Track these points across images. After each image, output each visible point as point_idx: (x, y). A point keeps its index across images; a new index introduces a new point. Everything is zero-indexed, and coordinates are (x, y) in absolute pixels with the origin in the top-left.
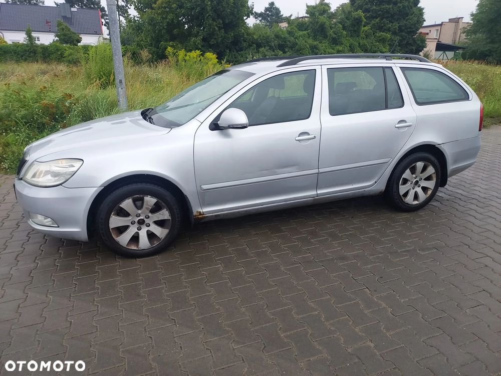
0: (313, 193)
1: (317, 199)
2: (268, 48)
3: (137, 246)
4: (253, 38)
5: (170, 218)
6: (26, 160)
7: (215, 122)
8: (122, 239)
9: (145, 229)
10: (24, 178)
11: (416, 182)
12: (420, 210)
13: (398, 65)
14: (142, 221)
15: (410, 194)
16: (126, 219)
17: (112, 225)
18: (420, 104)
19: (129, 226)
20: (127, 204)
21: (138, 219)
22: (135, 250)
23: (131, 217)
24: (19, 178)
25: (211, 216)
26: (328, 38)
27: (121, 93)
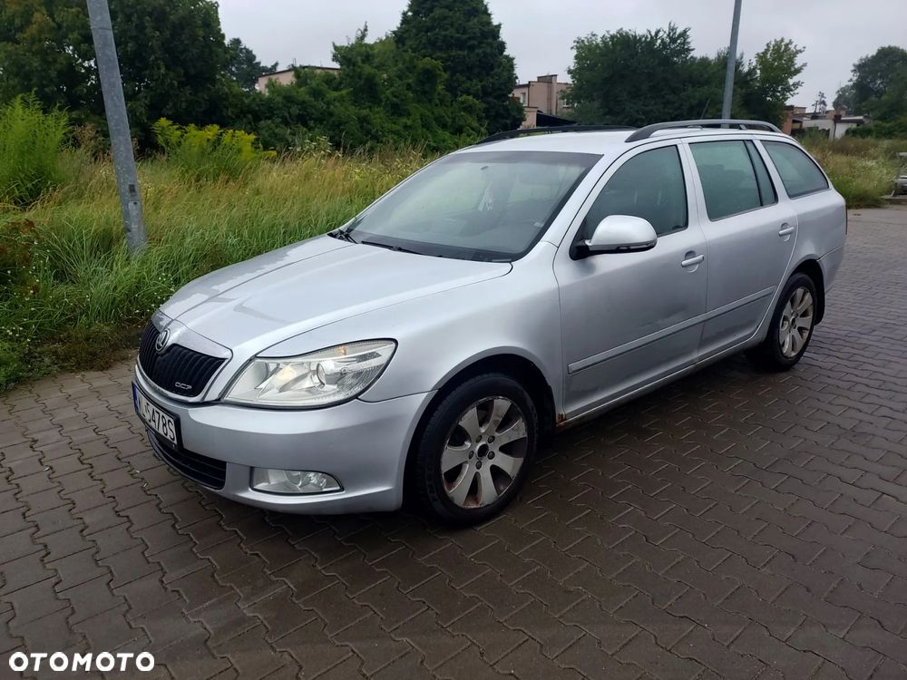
0: (696, 355)
1: (700, 365)
3: (476, 501)
5: (526, 436)
6: (224, 359)
7: (580, 244)
8: (458, 492)
9: (487, 464)
10: (227, 398)
11: (794, 320)
12: (796, 366)
13: (757, 136)
14: (483, 450)
15: (788, 340)
16: (464, 448)
17: (445, 467)
18: (791, 196)
19: (466, 462)
20: (469, 419)
21: (478, 447)
22: (475, 509)
23: (468, 444)
24: (206, 400)
25: (576, 420)
26: (383, 104)
27: (134, 214)
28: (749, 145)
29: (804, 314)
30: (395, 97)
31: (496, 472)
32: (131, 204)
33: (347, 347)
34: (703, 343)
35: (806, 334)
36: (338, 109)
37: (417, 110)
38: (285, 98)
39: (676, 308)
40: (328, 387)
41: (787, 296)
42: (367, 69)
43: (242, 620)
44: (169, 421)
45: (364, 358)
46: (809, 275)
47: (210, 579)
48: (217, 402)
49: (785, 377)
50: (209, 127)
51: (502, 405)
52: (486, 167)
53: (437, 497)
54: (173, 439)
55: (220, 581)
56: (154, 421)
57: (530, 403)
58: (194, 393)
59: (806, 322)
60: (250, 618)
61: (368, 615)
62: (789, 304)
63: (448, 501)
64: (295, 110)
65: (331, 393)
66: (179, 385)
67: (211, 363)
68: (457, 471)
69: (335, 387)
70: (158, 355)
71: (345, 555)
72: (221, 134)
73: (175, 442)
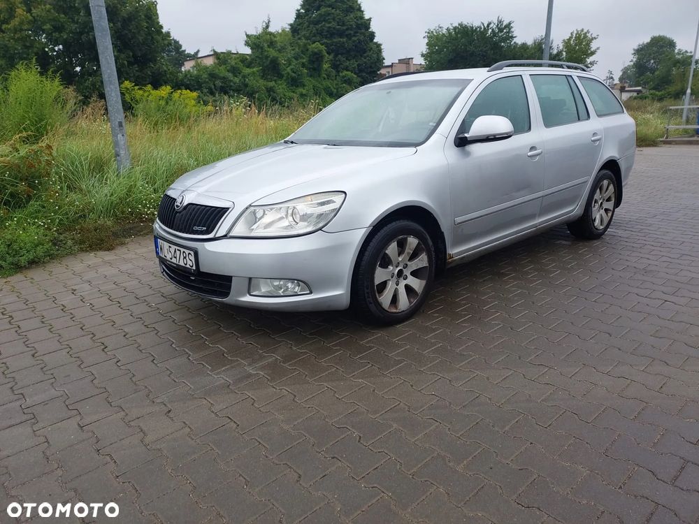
0: (537, 221)
1: (539, 228)
2: (205, 91)
3: (397, 309)
4: (177, 78)
5: (428, 265)
6: (228, 208)
7: (461, 136)
8: (385, 299)
9: (403, 283)
10: (231, 234)
11: (602, 203)
12: (603, 236)
13: (575, 74)
14: (400, 273)
15: (598, 217)
16: (387, 270)
17: (377, 281)
18: (599, 116)
19: (389, 280)
20: (392, 249)
21: (397, 271)
22: (395, 313)
23: (391, 268)
24: (217, 236)
25: (459, 259)
26: (284, 78)
27: (123, 142)
28: (570, 79)
29: (609, 200)
30: (293, 72)
31: (409, 289)
32: (120, 136)
33: (312, 196)
34: (541, 214)
35: (610, 214)
36: (252, 82)
37: (309, 82)
38: (210, 74)
39: (524, 185)
40: (302, 224)
41: (596, 185)
42: (273, 53)
43: (250, 376)
44: (189, 254)
45: (323, 204)
46: (612, 172)
47: (222, 356)
48: (225, 237)
49: (597, 243)
50: (164, 87)
51: (413, 242)
52: (390, 92)
53: (372, 301)
54: (192, 267)
55: (229, 358)
56: (176, 258)
57: (430, 243)
58: (208, 232)
59: (610, 205)
60: (255, 374)
61: (333, 370)
62: (598, 190)
63: (379, 305)
64: (219, 83)
65: (303, 228)
66: (196, 228)
67: (220, 212)
68: (383, 285)
69: (306, 223)
70: (177, 212)
71: (311, 342)
72: (172, 92)
73: (194, 268)
